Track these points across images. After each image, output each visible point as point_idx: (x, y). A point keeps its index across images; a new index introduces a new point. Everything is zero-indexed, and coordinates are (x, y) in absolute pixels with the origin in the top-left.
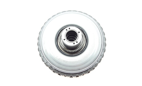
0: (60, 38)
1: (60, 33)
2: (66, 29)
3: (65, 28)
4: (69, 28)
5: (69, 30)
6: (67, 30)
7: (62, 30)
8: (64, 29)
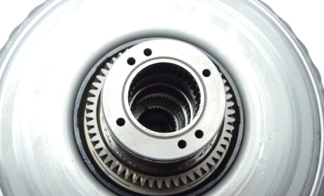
0: (93, 115)
1: (93, 79)
2: (124, 57)
3: (123, 51)
4: (148, 52)
5: (143, 62)
6: (131, 61)
7: (103, 65)
8: (116, 55)
